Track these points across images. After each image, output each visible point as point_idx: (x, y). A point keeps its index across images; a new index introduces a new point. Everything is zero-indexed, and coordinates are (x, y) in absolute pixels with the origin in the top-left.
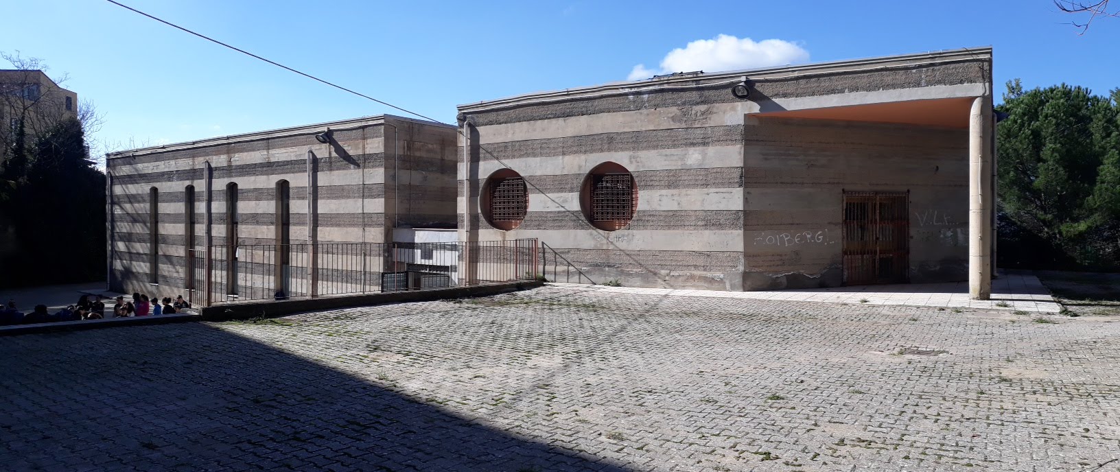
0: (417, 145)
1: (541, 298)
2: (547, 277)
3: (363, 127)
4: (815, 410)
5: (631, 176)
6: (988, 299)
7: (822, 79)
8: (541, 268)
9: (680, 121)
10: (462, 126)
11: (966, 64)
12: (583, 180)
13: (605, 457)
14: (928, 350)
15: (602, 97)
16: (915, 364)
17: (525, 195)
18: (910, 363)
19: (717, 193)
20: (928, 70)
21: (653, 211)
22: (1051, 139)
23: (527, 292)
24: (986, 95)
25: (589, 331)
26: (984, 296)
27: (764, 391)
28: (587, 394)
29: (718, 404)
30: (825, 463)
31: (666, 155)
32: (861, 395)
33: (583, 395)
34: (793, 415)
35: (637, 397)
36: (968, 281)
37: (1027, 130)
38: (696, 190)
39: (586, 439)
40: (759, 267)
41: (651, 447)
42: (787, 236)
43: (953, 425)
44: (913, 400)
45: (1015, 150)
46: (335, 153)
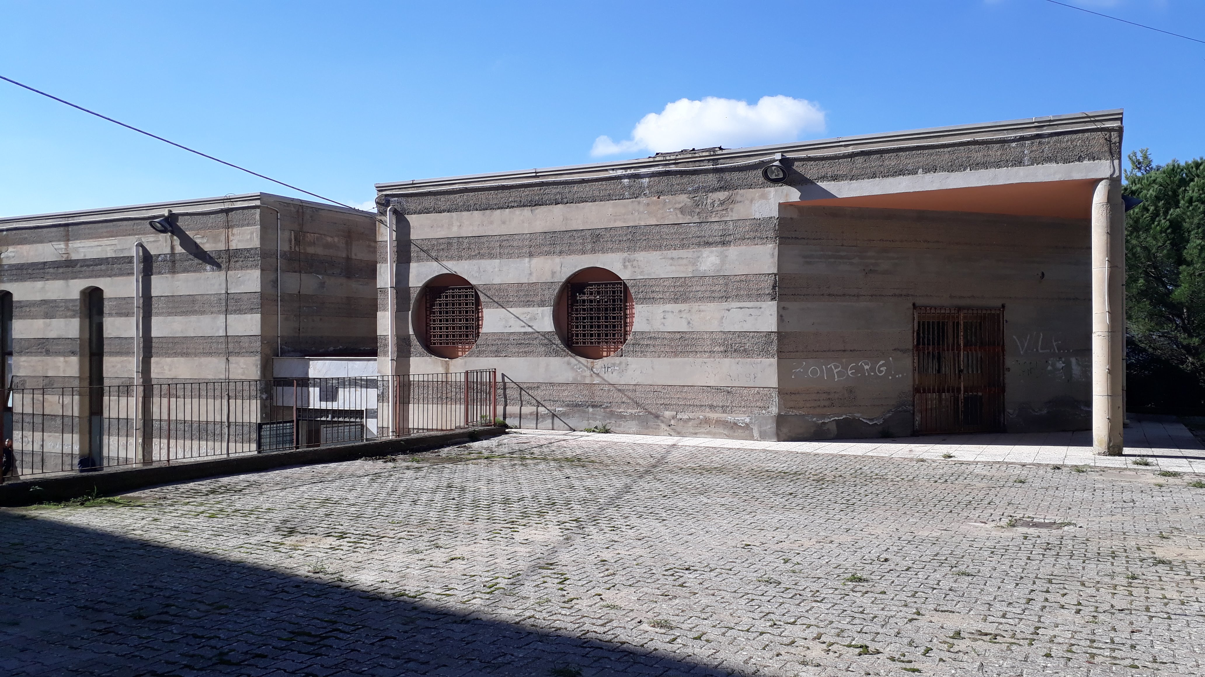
0: (310, 237)
1: (506, 450)
2: (508, 422)
3: (227, 211)
4: (913, 596)
5: (625, 285)
6: (1120, 454)
7: (887, 156)
8: (500, 409)
9: (691, 213)
10: (383, 213)
11: (1086, 135)
12: (556, 291)
13: (655, 650)
14: (1046, 521)
15: (583, 181)
16: (1034, 540)
17: (477, 311)
18: (1025, 538)
19: (741, 308)
20: (1032, 143)
21: (654, 332)
22: (1197, 233)
23: (485, 443)
24: (1115, 176)
25: (583, 494)
26: (1114, 450)
27: (837, 571)
28: (606, 573)
29: (782, 585)
30: (941, 660)
31: (672, 259)
32: (970, 578)
33: (602, 575)
34: (886, 602)
35: (672, 575)
36: (1092, 430)
37: (1163, 221)
38: (712, 305)
39: (625, 628)
40: (799, 408)
41: (711, 637)
42: (836, 367)
43: (1101, 617)
44: (1041, 585)
45: (1146, 249)
46: (180, 248)
